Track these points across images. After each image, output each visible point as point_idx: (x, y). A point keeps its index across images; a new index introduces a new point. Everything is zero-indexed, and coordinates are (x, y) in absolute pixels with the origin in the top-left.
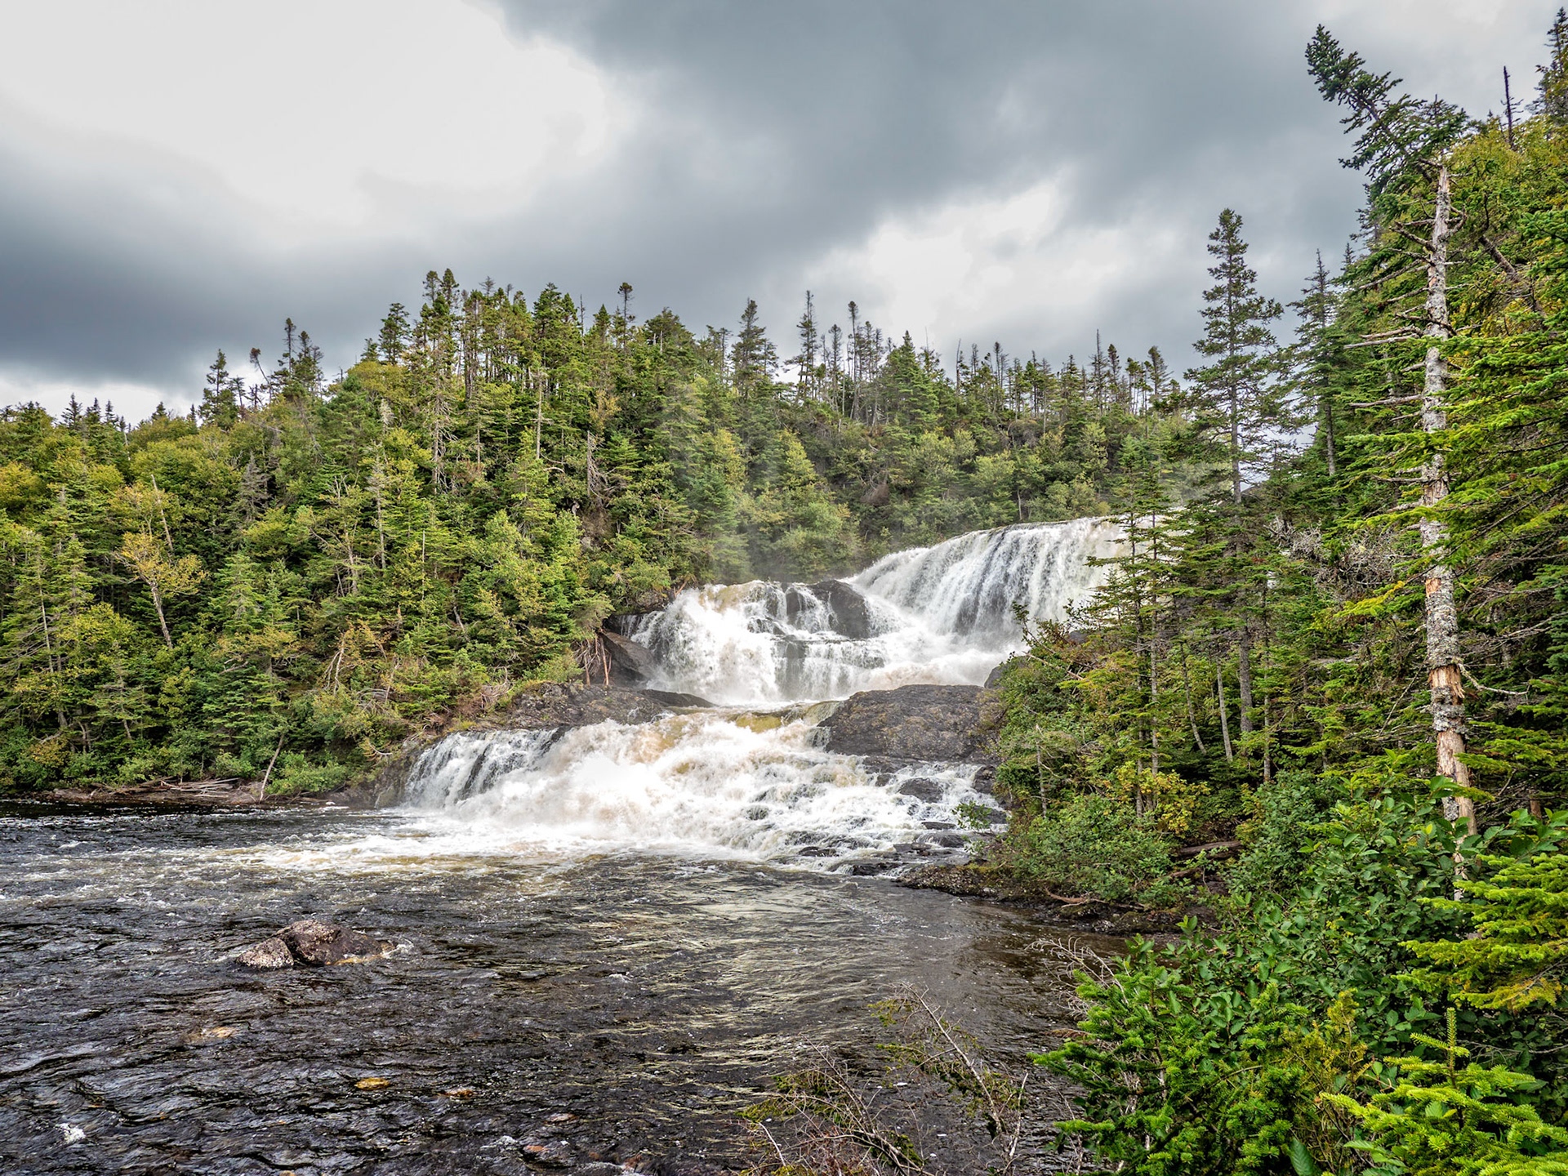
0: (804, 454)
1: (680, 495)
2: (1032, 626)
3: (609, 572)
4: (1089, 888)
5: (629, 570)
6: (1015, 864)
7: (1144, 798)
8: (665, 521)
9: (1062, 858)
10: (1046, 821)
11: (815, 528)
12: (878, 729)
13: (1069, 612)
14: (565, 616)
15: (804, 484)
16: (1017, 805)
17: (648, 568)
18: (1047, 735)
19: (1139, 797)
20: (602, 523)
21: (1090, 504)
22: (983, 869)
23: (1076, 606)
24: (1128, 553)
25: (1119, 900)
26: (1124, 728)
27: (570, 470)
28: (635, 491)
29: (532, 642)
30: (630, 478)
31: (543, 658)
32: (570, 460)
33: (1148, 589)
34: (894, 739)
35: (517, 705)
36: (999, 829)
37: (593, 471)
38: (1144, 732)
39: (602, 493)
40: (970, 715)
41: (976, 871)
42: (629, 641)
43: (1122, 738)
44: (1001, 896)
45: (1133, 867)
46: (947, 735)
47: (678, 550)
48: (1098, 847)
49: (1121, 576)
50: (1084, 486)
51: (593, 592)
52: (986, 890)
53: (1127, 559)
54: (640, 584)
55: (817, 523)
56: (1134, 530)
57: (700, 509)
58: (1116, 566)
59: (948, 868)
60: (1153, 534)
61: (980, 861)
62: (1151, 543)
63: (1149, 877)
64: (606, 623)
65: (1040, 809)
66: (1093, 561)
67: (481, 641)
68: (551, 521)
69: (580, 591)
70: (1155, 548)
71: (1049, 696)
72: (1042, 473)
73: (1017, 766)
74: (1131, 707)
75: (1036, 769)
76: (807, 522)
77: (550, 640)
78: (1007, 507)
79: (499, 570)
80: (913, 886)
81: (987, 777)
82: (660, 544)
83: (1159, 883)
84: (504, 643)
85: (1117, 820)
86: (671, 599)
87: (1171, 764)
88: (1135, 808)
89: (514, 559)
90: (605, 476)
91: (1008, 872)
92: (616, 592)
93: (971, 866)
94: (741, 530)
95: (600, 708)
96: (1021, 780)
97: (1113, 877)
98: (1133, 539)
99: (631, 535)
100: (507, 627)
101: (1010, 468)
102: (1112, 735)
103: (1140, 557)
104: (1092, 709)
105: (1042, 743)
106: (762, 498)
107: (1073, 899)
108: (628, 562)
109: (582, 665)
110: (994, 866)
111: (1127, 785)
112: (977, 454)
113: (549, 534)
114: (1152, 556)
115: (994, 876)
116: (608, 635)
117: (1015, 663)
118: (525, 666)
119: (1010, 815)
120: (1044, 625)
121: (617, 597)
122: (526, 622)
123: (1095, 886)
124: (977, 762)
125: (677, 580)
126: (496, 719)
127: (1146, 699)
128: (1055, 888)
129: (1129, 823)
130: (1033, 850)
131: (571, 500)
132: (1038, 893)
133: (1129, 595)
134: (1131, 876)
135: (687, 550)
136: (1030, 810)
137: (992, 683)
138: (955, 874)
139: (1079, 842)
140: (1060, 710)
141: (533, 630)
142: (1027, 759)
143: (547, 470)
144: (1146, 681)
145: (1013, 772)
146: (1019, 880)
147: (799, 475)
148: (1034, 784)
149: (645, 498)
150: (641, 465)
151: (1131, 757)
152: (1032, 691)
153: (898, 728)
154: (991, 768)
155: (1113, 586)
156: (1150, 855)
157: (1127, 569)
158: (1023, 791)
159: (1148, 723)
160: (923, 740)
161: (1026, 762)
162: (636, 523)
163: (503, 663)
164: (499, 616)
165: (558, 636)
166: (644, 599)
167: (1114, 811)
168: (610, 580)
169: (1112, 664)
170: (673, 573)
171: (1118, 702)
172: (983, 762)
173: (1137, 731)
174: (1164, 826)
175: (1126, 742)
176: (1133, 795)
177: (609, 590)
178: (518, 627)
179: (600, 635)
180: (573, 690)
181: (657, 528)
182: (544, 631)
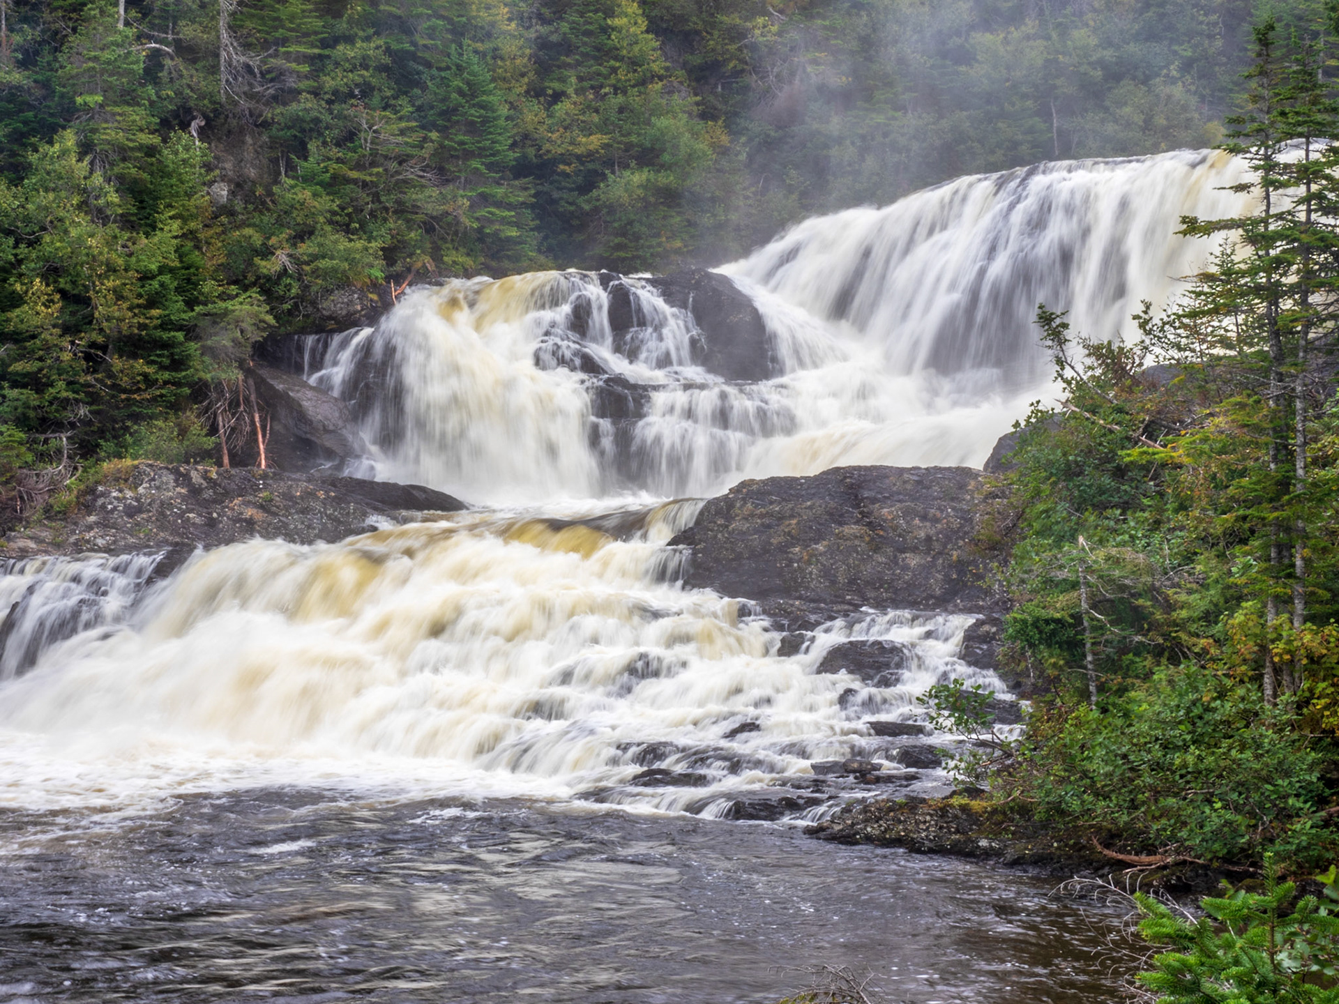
0: (643, 24)
1: (404, 100)
2: (1076, 354)
3: (267, 252)
4: (1173, 838)
5: (305, 248)
6: (1037, 796)
7: (1277, 671)
8: (374, 153)
9: (1125, 782)
10: (1095, 714)
11: (663, 167)
12: (783, 549)
13: (1142, 326)
14: (180, 336)
15: (643, 83)
16: (1043, 689)
17: (343, 244)
18: (1101, 554)
19: (1268, 670)
20: (249, 154)
21: (1188, 125)
22: (976, 804)
23: (1157, 316)
24: (1258, 211)
25: (1228, 859)
26: (1244, 541)
27: (186, 51)
28: (316, 93)
29: (114, 386)
30: (305, 68)
31: (136, 418)
32: (188, 31)
33: (1292, 279)
34: (813, 569)
35: (89, 509)
36: (1010, 733)
37: (231, 54)
38: (1280, 547)
39: (250, 96)
40: (956, 523)
41: (964, 808)
42: (305, 385)
43: (1240, 561)
44: (1011, 854)
45: (1255, 797)
46: (913, 560)
47: (401, 210)
48: (1190, 759)
49: (1244, 254)
50: (1177, 91)
51: (233, 289)
52: (983, 843)
53: (1255, 222)
54: (325, 274)
55: (666, 157)
56: (1269, 166)
57: (443, 130)
58: (1236, 235)
59: (914, 804)
60: (1306, 172)
61: (974, 792)
62: (1302, 190)
63: (1287, 815)
64: (260, 350)
65: (1084, 695)
66: (1192, 226)
67: (15, 385)
68: (151, 151)
69: (209, 286)
70: (1307, 200)
71: (1106, 480)
72: (1101, 63)
73: (1044, 614)
74: (1257, 501)
75: (1078, 618)
76: (648, 156)
77: (149, 381)
78: (1031, 131)
79: (51, 243)
80: (847, 839)
81: (988, 639)
82: (364, 197)
83: (1303, 826)
84: (60, 389)
85: (1227, 708)
86: (386, 306)
87: (1328, 609)
88: (1261, 688)
89: (80, 226)
90: (255, 63)
91: (1024, 810)
92: (280, 290)
93: (956, 801)
94: (521, 170)
95: (249, 512)
96: (1049, 640)
97: (1216, 816)
98: (1268, 183)
99: (308, 180)
100: (66, 357)
101: (1035, 53)
102: (1221, 556)
103: (1280, 217)
104: (1182, 507)
105: (1089, 570)
106: (562, 108)
107: (1144, 858)
108: (303, 234)
109: (213, 430)
110: (999, 799)
111: (1248, 648)
112: (972, 27)
113: (145, 176)
114: (1302, 217)
115: (998, 819)
116: (264, 373)
117: (1042, 422)
118: (102, 433)
119: (1026, 705)
120: (1095, 351)
121: (282, 299)
122: (104, 348)
123: (1183, 834)
124: (969, 611)
125: (398, 267)
126: (46, 535)
127: (1284, 484)
128: (1111, 838)
129: (1249, 717)
130: (1071, 769)
131: (188, 111)
132: (1079, 848)
133: (1257, 290)
134: (1252, 814)
135: (415, 209)
136: (1065, 699)
137: (997, 462)
138: (923, 814)
139: (1157, 749)
140: (1125, 507)
141: (117, 363)
142: (1062, 600)
143: (140, 52)
144: (1284, 453)
145: (1036, 623)
146: (1045, 825)
147: (634, 63)
148: (1073, 648)
149: (336, 107)
150: (326, 44)
151: (1254, 595)
152: (1072, 472)
153: (820, 547)
154: (995, 622)
155: (1229, 273)
156: (1287, 774)
157: (1252, 239)
158: (1052, 659)
159: (1288, 530)
160: (868, 570)
161: (1059, 605)
162: (317, 157)
163: (59, 426)
164: (51, 335)
165: (166, 375)
166: (337, 303)
167: (1222, 695)
168: (268, 267)
169: (1220, 422)
170: (389, 255)
171: (1231, 491)
172: (979, 610)
173: (1266, 547)
174: (1314, 722)
175: (1248, 567)
176: (1258, 665)
177: (268, 288)
178: (88, 357)
179: (248, 372)
180: (196, 477)
181: (359, 166)
182: (140, 365)
